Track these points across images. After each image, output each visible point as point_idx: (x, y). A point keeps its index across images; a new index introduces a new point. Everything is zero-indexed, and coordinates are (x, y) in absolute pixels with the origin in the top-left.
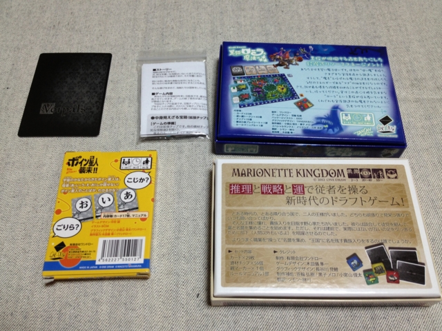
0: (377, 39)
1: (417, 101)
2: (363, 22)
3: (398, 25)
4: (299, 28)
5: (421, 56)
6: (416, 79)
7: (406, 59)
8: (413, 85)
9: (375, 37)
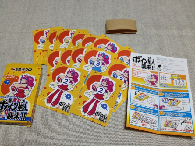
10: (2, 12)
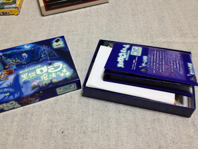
0: (164, 18)
1: (183, 43)
2: (157, 11)
3: (174, 12)
4: (126, 14)
5: (185, 24)
6: (183, 34)
7: (177, 26)
8: (181, 36)
9: (163, 17)
10: (22, 19)
